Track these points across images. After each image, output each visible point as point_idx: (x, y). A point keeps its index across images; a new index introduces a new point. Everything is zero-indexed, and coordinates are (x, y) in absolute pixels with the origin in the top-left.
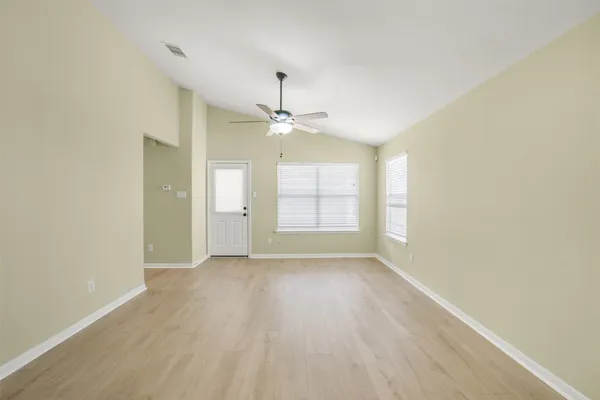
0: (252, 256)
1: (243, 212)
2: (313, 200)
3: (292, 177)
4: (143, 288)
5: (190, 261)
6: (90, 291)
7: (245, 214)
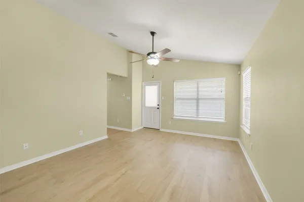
0: (161, 130)
1: (157, 107)
2: (195, 101)
3: (182, 89)
4: (106, 137)
5: (131, 128)
6: (80, 134)
7: (158, 108)
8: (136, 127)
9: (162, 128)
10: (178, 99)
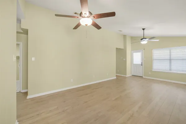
5: (126, 75)
7: (142, 65)
8: (128, 74)
9: (144, 76)
10: (156, 60)
